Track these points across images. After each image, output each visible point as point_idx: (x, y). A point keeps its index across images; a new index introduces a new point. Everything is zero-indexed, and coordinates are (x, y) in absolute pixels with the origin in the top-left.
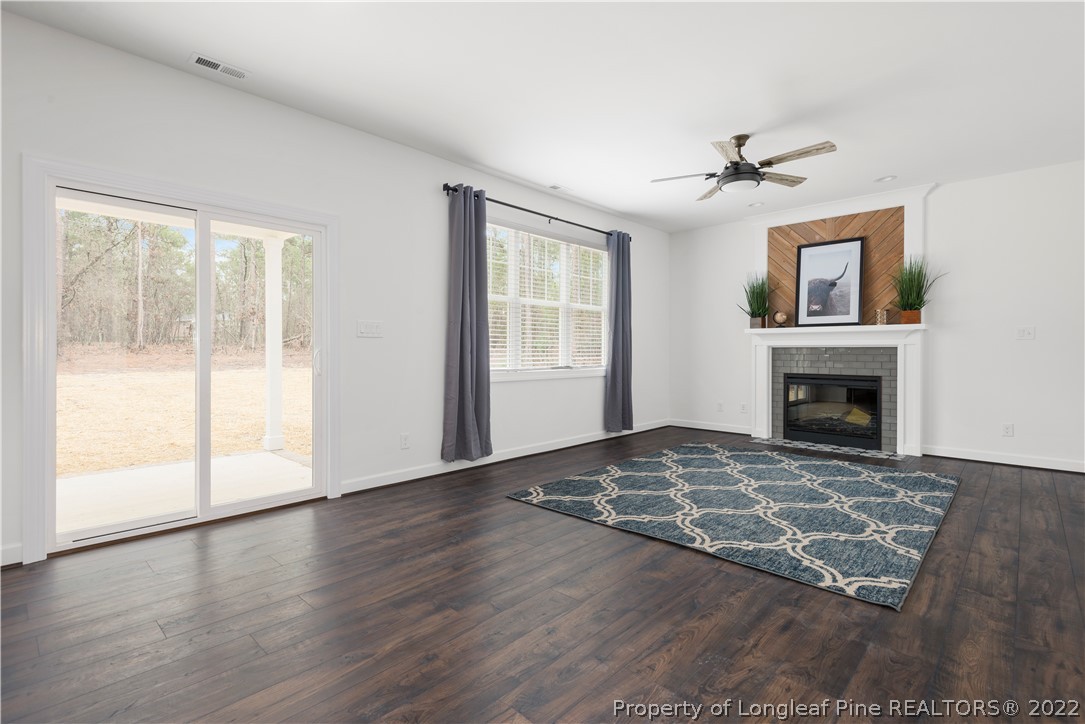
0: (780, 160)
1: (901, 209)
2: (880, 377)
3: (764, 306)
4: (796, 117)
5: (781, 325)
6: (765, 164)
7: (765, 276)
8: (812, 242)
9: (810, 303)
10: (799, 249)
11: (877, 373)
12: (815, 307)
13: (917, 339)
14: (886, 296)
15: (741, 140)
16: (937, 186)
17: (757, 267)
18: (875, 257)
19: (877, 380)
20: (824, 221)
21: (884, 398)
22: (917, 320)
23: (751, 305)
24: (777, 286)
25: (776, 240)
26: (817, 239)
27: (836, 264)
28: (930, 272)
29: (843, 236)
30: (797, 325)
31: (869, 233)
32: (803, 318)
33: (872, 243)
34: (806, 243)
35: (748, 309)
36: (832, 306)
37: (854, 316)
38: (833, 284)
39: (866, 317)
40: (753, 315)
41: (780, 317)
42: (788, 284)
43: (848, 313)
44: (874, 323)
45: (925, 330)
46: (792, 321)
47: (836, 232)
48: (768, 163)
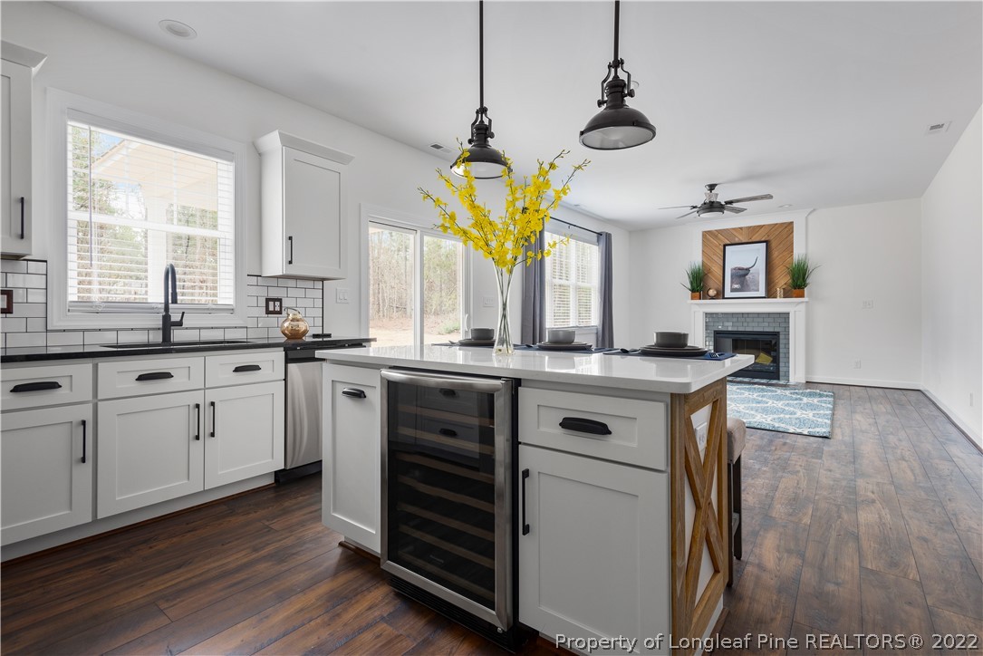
0: (738, 201)
1: (792, 223)
2: (778, 332)
3: (700, 285)
4: (749, 177)
5: (712, 298)
6: (727, 203)
7: (701, 264)
8: (733, 242)
9: (732, 283)
10: (725, 246)
11: (776, 330)
12: (736, 286)
13: (802, 308)
14: (782, 280)
15: (712, 187)
16: (814, 210)
17: (696, 258)
18: (775, 254)
19: (776, 334)
20: (741, 228)
21: (781, 346)
22: (802, 296)
23: (692, 283)
24: (709, 271)
25: (708, 240)
26: (737, 240)
27: (749, 257)
28: (811, 265)
29: (753, 239)
30: (724, 298)
31: (771, 238)
32: (728, 293)
33: (773, 244)
34: (728, 242)
35: (689, 286)
36: (748, 285)
37: (762, 292)
38: (748, 270)
39: (770, 293)
40: (693, 290)
41: (712, 293)
42: (717, 270)
43: (758, 290)
44: (775, 297)
45: (807, 302)
46: (720, 294)
47: (749, 237)
48: (731, 202)
